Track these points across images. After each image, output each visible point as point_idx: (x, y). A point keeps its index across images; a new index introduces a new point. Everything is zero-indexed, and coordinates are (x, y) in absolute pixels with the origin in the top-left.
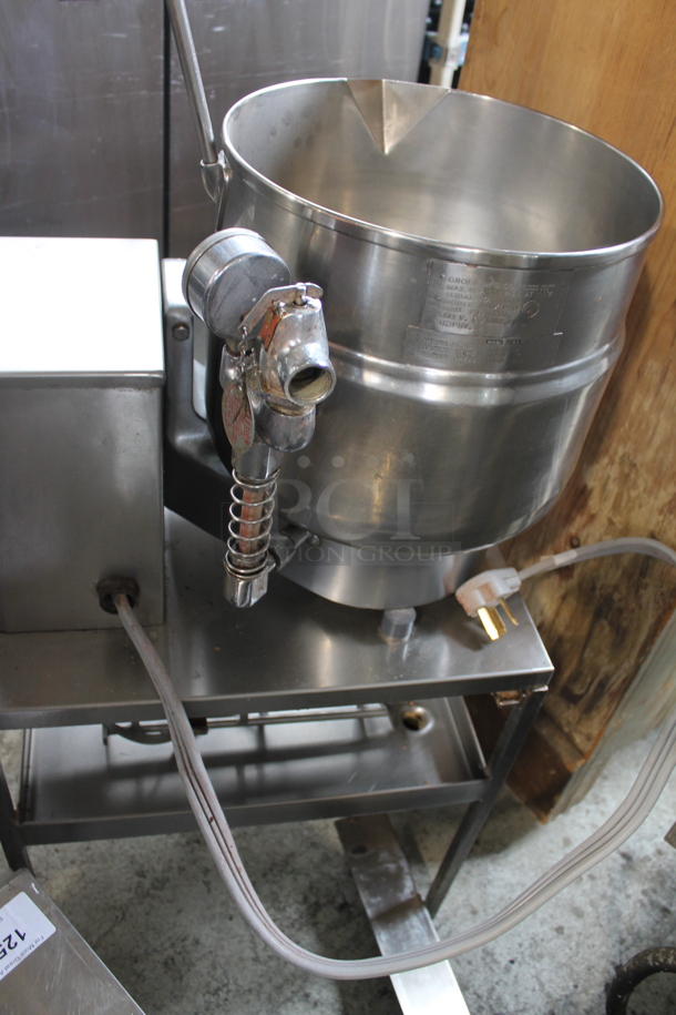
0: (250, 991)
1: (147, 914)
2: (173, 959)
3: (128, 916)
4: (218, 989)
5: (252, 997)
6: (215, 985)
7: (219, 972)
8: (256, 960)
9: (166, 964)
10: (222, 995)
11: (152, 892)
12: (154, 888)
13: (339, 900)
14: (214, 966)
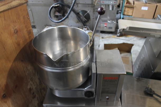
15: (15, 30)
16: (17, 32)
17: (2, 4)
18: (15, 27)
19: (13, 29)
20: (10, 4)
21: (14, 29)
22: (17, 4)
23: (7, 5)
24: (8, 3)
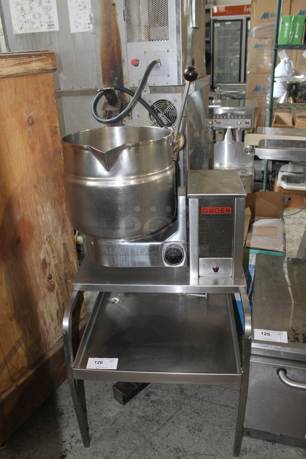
0: (191, 405)
1: (190, 447)
2: (198, 430)
3: (196, 452)
4: (196, 413)
5: (192, 404)
6: (196, 415)
7: (191, 416)
8: (181, 409)
9: (201, 431)
10: (197, 411)
11: (182, 451)
12: (180, 450)
13: (146, 397)
14: (191, 418)
15: (30, 117)
16: (33, 122)
17: (16, 63)
18: (30, 112)
19: (27, 114)
20: (28, 66)
21: (28, 116)
22: (38, 68)
23: (23, 66)
24: (24, 63)
